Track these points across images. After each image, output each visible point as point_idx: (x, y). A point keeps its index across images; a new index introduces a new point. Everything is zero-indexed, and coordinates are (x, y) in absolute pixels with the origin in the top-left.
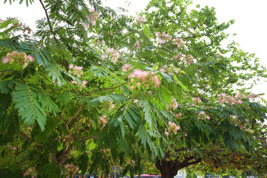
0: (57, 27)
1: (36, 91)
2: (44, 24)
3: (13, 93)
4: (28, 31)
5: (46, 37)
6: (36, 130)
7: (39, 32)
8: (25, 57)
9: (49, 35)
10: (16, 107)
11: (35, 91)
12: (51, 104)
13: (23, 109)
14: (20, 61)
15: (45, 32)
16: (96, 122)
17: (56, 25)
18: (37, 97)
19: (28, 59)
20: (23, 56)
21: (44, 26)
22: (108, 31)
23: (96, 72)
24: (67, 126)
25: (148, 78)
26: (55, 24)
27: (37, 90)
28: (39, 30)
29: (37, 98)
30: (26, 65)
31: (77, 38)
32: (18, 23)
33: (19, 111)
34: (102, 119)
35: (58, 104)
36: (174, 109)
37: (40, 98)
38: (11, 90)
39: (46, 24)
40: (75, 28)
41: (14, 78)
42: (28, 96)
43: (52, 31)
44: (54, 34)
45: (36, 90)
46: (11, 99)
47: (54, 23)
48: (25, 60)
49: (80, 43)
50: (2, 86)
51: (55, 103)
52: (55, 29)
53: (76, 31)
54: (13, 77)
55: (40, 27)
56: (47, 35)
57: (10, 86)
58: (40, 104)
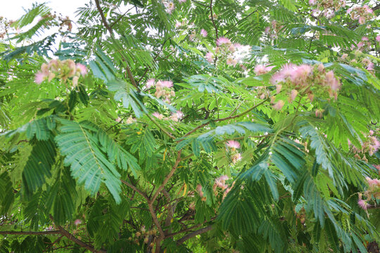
0: (113, 15)
1: (95, 133)
2: (90, 15)
3: (58, 139)
4: (67, 27)
5: (95, 40)
6: (95, 219)
7: (83, 31)
8: (73, 66)
9: (101, 35)
10: (66, 162)
11: (92, 132)
12: (123, 155)
13: (78, 164)
14: (64, 76)
15: (93, 30)
16: (209, 189)
17: (112, 12)
18: (99, 143)
19: (78, 70)
20: (69, 66)
21: (90, 18)
22: (207, 13)
23: (201, 85)
24: (151, 207)
25: (312, 79)
26: (109, 12)
27: (97, 131)
28: (82, 26)
29: (100, 145)
30: (75, 82)
31: (152, 31)
32: (49, 14)
33: (72, 168)
34: (221, 184)
35: (136, 155)
36: (371, 154)
37: (104, 143)
38: (52, 134)
39: (94, 14)
40: (148, 13)
41: (54, 113)
42: (84, 141)
43: (106, 25)
44: (110, 28)
45: (94, 130)
46: (55, 151)
47: (107, 10)
48: (74, 73)
49: (158, 41)
50: (37, 127)
51: (131, 153)
52: (110, 20)
53: (150, 18)
54: (52, 111)
55: (83, 21)
56: (96, 36)
57: (50, 127)
58: (106, 155)
